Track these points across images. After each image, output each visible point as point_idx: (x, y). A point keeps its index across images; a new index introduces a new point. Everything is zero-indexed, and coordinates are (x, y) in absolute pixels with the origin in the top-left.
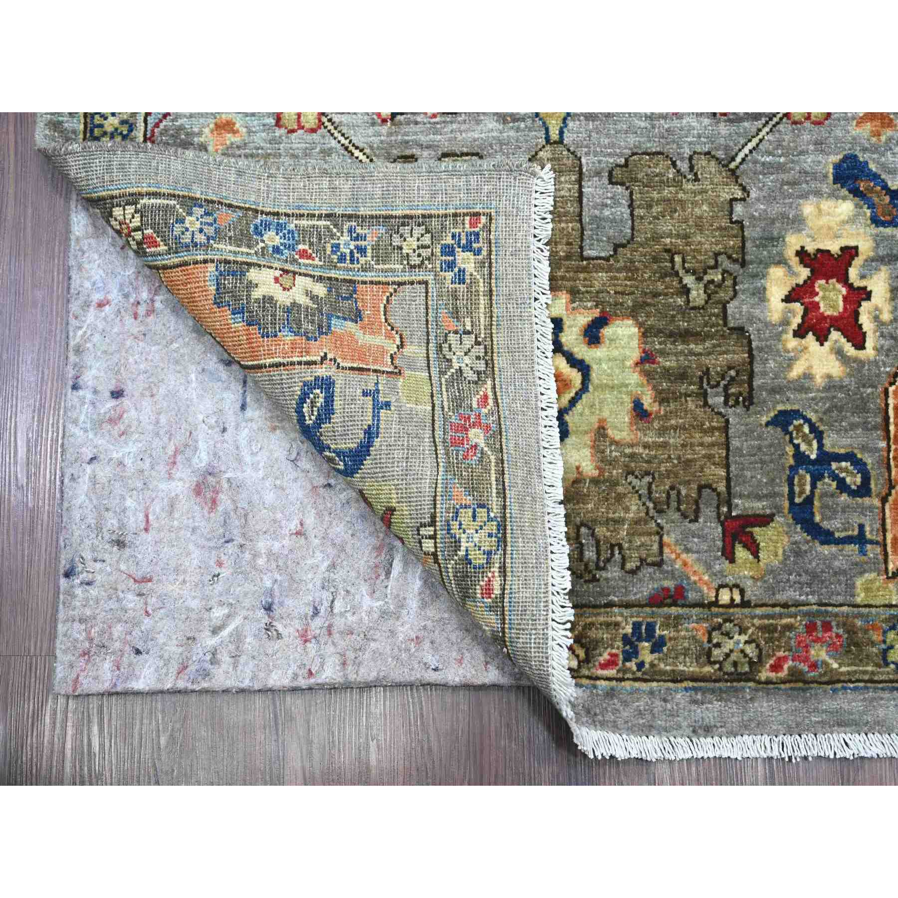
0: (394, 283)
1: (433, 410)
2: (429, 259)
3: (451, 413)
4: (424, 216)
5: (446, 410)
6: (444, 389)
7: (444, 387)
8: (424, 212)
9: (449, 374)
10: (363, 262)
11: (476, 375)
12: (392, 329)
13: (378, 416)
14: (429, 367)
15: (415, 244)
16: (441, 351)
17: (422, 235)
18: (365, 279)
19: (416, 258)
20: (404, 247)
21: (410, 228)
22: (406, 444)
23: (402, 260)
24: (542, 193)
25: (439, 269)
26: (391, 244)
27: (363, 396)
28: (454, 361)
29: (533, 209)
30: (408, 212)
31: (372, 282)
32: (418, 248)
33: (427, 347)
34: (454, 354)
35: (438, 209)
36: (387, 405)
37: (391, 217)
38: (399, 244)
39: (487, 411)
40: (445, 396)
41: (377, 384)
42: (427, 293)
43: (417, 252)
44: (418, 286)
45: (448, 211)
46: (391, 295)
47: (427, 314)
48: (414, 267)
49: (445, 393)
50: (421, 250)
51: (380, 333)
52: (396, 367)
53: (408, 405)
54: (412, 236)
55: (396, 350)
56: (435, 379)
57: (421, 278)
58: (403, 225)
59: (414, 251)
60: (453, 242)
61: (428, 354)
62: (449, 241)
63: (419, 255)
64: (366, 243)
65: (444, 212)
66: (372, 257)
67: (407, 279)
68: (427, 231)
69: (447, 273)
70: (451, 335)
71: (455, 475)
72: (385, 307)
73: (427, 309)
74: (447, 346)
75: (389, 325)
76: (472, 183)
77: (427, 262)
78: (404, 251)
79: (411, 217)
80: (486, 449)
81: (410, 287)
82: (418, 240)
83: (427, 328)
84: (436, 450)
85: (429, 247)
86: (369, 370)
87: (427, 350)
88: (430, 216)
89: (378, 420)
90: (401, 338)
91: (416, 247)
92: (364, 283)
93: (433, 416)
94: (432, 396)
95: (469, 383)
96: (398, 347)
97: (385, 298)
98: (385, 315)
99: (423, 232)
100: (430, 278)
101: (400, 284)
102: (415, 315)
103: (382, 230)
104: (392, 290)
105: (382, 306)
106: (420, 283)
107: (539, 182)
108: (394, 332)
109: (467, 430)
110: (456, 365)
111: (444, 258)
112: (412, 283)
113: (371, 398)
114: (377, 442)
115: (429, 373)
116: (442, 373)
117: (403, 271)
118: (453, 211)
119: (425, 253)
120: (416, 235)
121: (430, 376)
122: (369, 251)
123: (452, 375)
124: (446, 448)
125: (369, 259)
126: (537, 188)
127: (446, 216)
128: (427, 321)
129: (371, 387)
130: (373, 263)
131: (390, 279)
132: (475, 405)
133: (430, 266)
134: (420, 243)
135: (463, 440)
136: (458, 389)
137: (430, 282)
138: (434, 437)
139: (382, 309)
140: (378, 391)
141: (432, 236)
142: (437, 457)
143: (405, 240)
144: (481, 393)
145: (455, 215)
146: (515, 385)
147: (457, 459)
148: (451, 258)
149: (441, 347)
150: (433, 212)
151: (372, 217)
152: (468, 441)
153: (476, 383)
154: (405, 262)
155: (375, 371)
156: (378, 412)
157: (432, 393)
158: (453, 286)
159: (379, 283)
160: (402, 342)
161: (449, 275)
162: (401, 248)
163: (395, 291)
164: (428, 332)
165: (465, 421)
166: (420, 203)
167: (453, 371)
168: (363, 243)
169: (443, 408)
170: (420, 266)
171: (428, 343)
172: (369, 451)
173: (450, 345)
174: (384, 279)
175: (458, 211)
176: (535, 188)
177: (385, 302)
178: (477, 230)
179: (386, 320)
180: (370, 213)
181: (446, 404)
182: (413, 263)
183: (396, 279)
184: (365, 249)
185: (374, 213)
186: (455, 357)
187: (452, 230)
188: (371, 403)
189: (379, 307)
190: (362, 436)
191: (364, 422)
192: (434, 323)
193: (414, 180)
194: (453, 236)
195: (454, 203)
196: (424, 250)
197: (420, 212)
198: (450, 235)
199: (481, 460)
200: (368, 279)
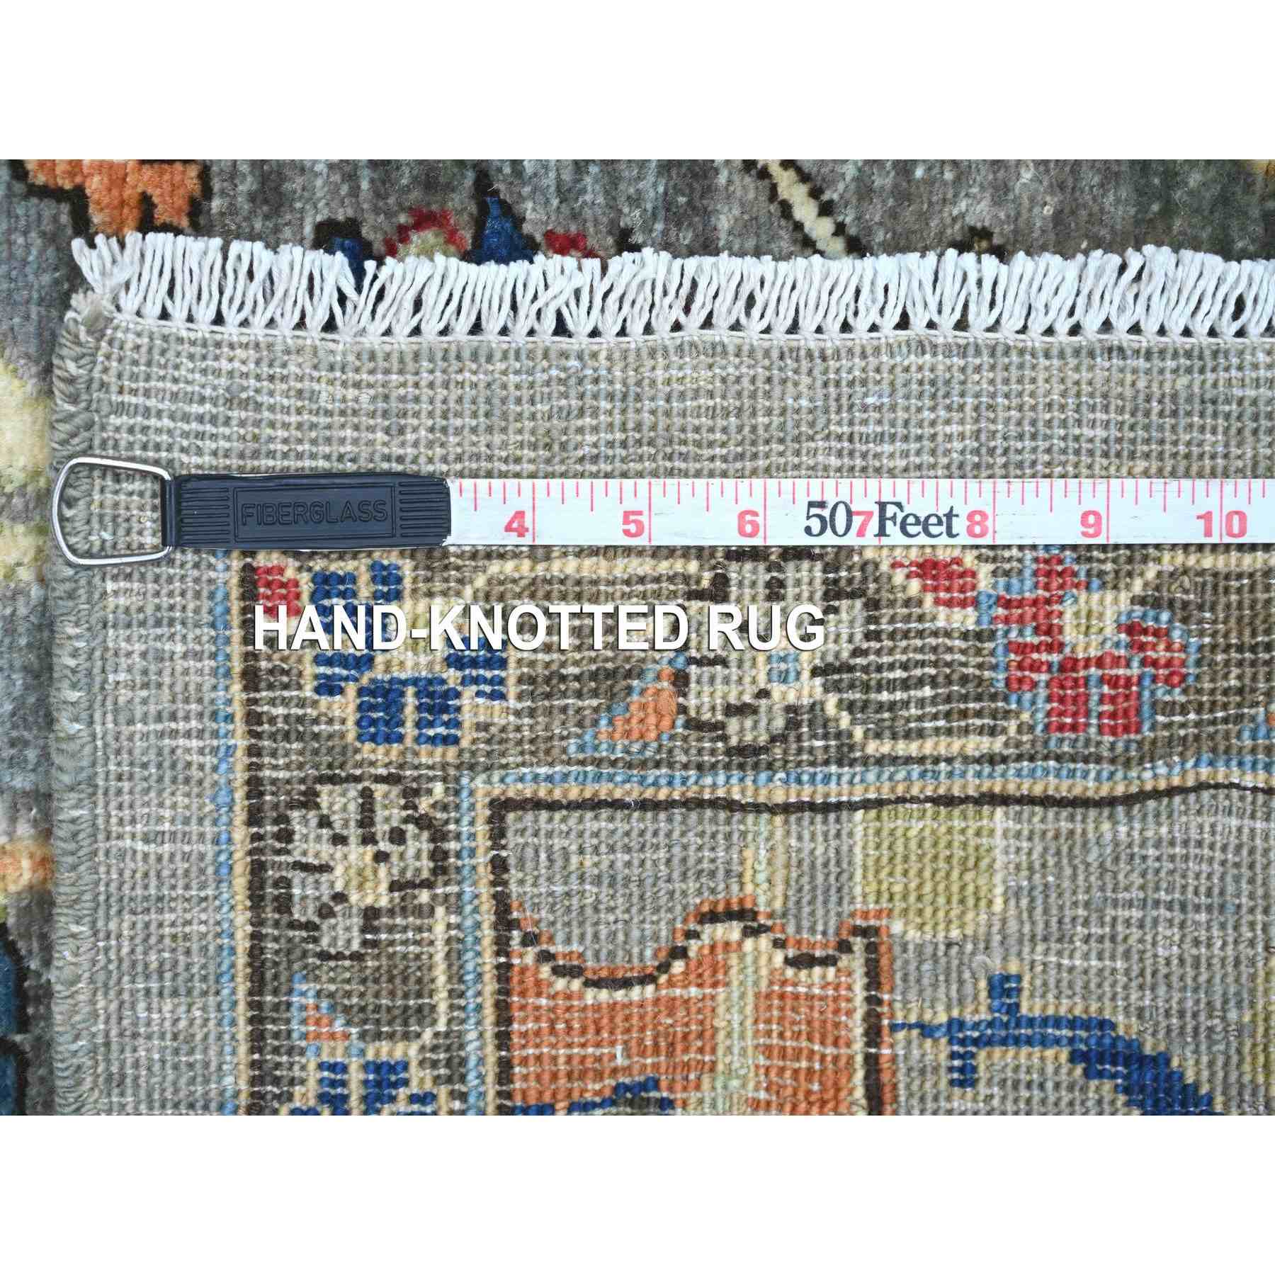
0: (502, 946)
1: (1004, 800)
2: (411, 794)
3: (1012, 726)
4: (254, 818)
5: (998, 745)
6: (913, 748)
7: (902, 748)
8: (240, 816)
9: (845, 720)
10: (428, 1074)
11: (844, 604)
12: (681, 953)
13: (1045, 1021)
14: (826, 808)
15: (359, 854)
16: (756, 750)
17: (324, 822)
18: (491, 1070)
19: (411, 847)
20: (369, 900)
21: (297, 876)
22: (1136, 914)
23: (419, 911)
24: (171, 292)
25: (452, 752)
26: (358, 957)
27: (973, 1083)
28: (791, 698)
29: (231, 329)
30: (240, 882)
31: (503, 1039)
32: (368, 839)
33: (743, 808)
34: (764, 694)
35: (230, 751)
36: (1002, 987)
37: (255, 953)
38: (357, 921)
39: (985, 570)
40: (944, 746)
41: (926, 1030)
42: (537, 804)
43: (384, 846)
44: (512, 839)
45: (238, 710)
46: (546, 957)
47: (617, 805)
48: (438, 856)
49: (928, 747)
50: (381, 828)
51: (707, 1007)
52: (845, 947)
53: (998, 905)
54: (325, 868)
55: (764, 941)
56: (871, 784)
57: (481, 828)
58: (284, 904)
59: (381, 857)
60: (351, 688)
61: (773, 810)
62: (345, 706)
63: (398, 836)
64: (354, 1064)
65: (239, 726)
66: (406, 1036)
67: (485, 891)
68: (309, 801)
69: (467, 717)
70: (692, 702)
71: (1239, 718)
72: (597, 984)
73: (595, 805)
74: (733, 725)
75: (664, 967)
76: (135, 601)
77: (424, 804)
78: (384, 902)
79: (257, 869)
80: (1137, 587)
81: (514, 875)
82: (339, 840)
83: (670, 804)
84: (1156, 794)
85: (367, 794)
86: (872, 1063)
87: (757, 808)
88: (255, 787)
89: (1057, 1022)
90: (713, 917)
91: (370, 850)
92: (505, 1067)
93: (1031, 800)
94: (949, 801)
95: (876, 636)
96: (750, 932)
97: (560, 984)
98: (626, 984)
99: (312, 815)
100: (482, 788)
101: (504, 921)
102: (622, 857)
103: (304, 994)
104: (531, 953)
105: (590, 996)
106: (498, 835)
107: (129, 302)
108: (694, 946)
109: (1070, 664)
110: (808, 690)
111: (409, 730)
112: (499, 866)
113: (982, 1054)
114: (1126, 1025)
115: (852, 807)
116: (845, 754)
117: (455, 904)
118: (237, 687)
119: (389, 813)
120: (326, 850)
121: (866, 805)
122: (384, 1051)
123: (851, 707)
124: (1149, 754)
125: (413, 1050)
126: (153, 310)
127: (253, 718)
128: (643, 805)
129: (939, 1052)
130: (427, 1035)
131: (489, 960)
132: (966, 619)
133: (438, 788)
134: (354, 833)
135: (1114, 682)
136: (905, 685)
137: (497, 790)
138: (1111, 802)
139: (604, 995)
140: (955, 1025)
141: (332, 780)
142: (1183, 790)
143: (340, 897)
144: (915, 586)
145: (251, 679)
146: (880, 438)
147: (1184, 710)
148: (410, 700)
149: (741, 750)
150: (240, 776)
151: (257, 1040)
152: (1116, 661)
153: (873, 604)
154: (424, 896)
155: (873, 1034)
156: (1031, 1022)
157: (936, 801)
158: (512, 690)
159: (503, 1008)
160: (730, 915)
161: (472, 707)
162: (371, 914)
163: (529, 940)
164: (687, 804)
165: (1036, 667)
166: (208, 829)
167: (832, 701)
168: (355, 1076)
169: (992, 759)
170: (438, 836)
171: (730, 805)
172: (1154, 1060)
173: (730, 710)
174: (490, 986)
175: (237, 666)
176: (151, 319)
177: (576, 984)
178: (306, 587)
179: (651, 979)
180: (243, 1049)
181: (976, 745)
182: (426, 864)
183: (488, 934)
184: (377, 1067)
185: (243, 1030)
186: (777, 690)
187: (308, 692)
188: (997, 1051)
189: (597, 1008)
190: (1107, 1086)
191: (1063, 1077)
192: (652, 774)
193: (122, 854)
194: (329, 687)
195: (209, 681)
196: (380, 814)
197: (240, 834)
198: (324, 700)
199: (1185, 613)
200: (491, 1055)
